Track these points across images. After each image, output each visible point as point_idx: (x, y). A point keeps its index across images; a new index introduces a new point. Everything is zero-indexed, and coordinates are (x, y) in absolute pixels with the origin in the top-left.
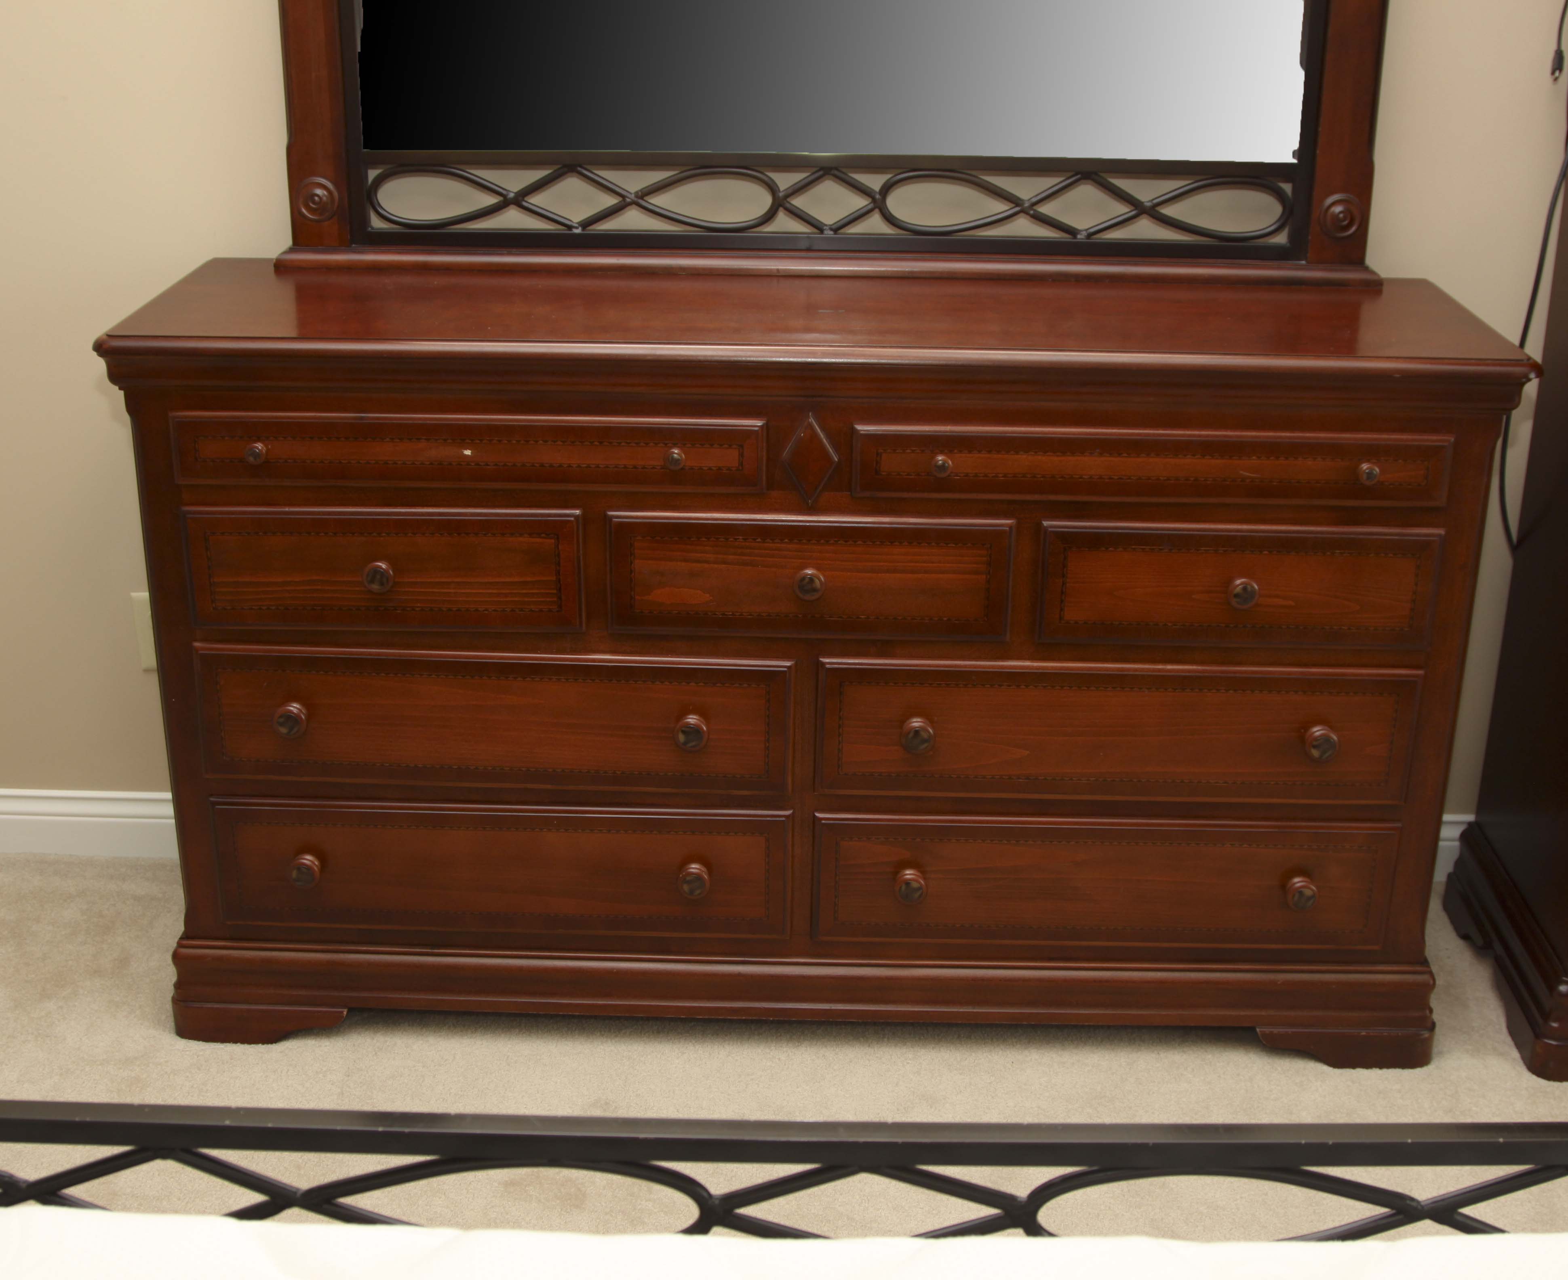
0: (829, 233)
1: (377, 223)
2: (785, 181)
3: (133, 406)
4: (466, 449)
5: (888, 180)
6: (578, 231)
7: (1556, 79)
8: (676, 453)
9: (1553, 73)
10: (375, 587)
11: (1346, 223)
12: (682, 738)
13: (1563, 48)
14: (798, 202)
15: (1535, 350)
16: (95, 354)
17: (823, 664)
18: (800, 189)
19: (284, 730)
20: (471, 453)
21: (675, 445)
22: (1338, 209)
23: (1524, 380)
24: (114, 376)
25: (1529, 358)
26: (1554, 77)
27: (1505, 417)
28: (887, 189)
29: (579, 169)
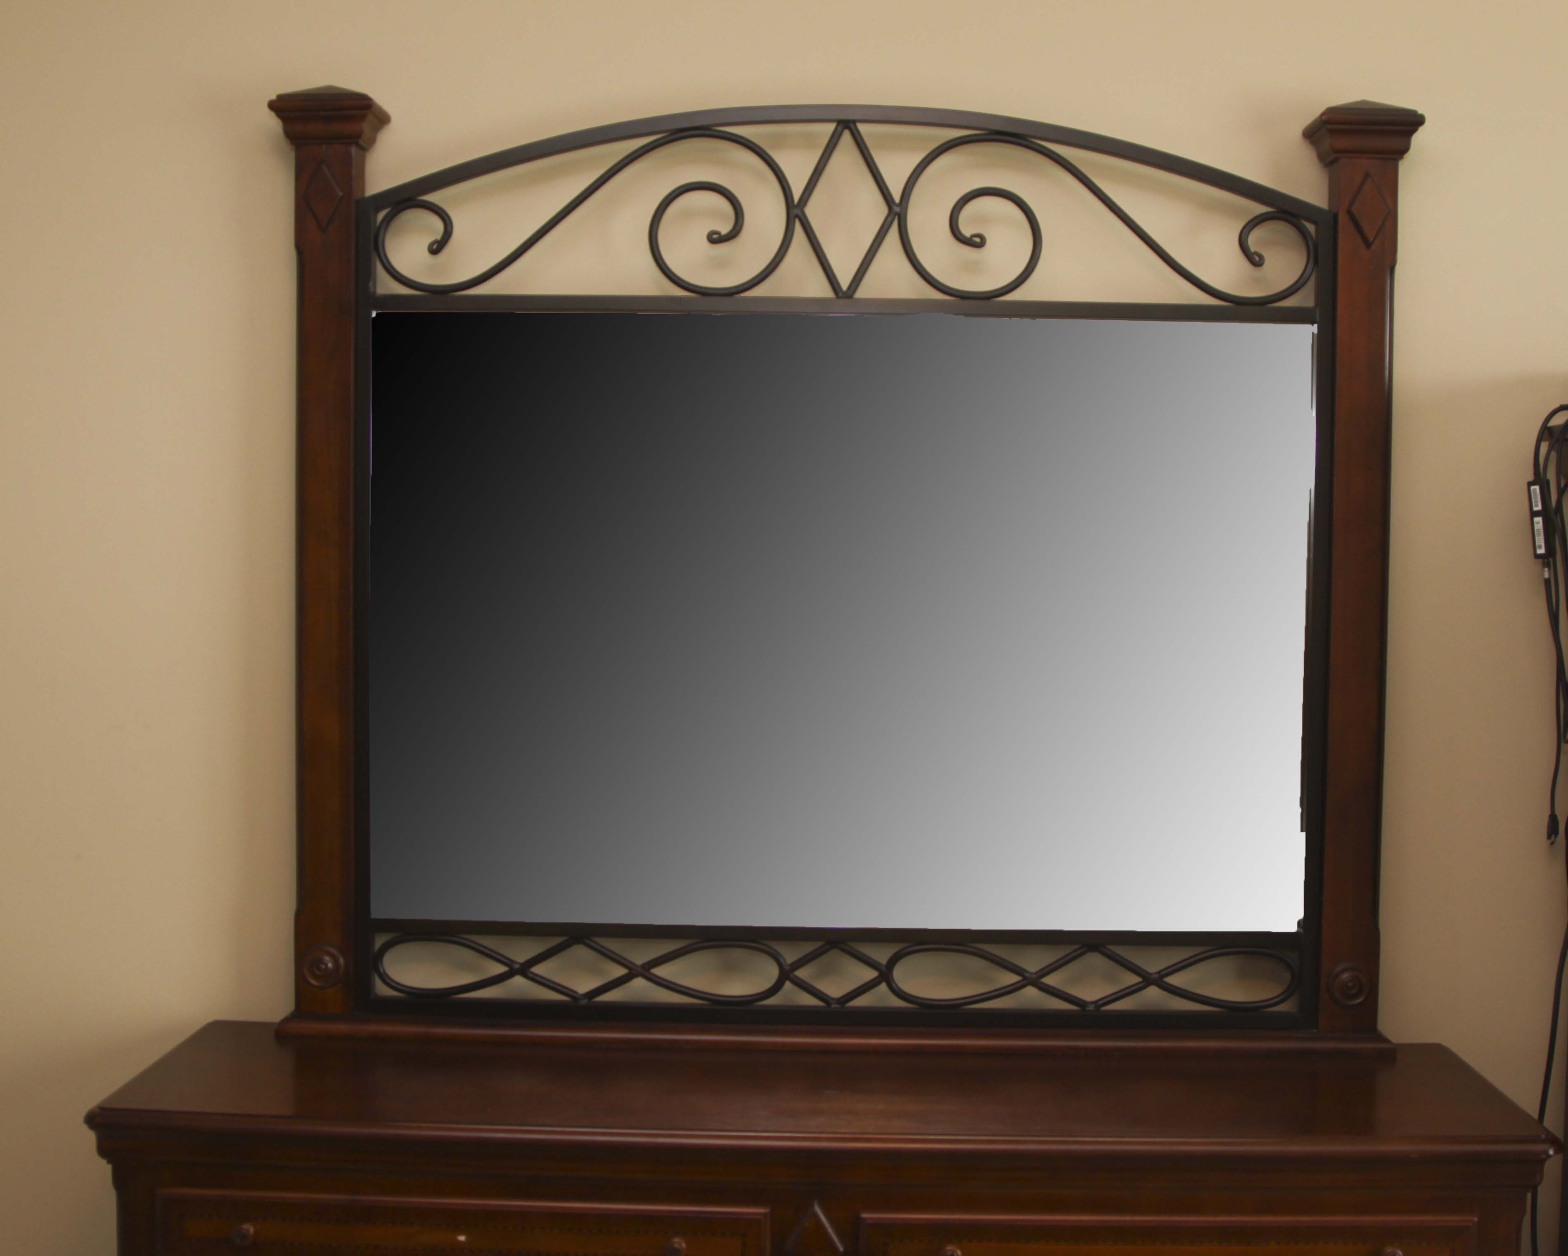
0: (834, 1005)
1: (382, 989)
2: (791, 953)
3: (120, 1181)
4: (460, 1234)
5: (897, 953)
6: (585, 1002)
7: (1552, 844)
8: (677, 1242)
9: (1549, 837)
11: (1354, 991)
13: (1557, 812)
14: (802, 974)
15: (1553, 1122)
16: (85, 1124)
18: (803, 962)
20: (466, 1238)
21: (676, 1235)
22: (1345, 976)
23: (1544, 1156)
24: (104, 1150)
25: (1548, 1132)
26: (1550, 841)
27: (1529, 1195)
28: (894, 960)
29: (586, 940)
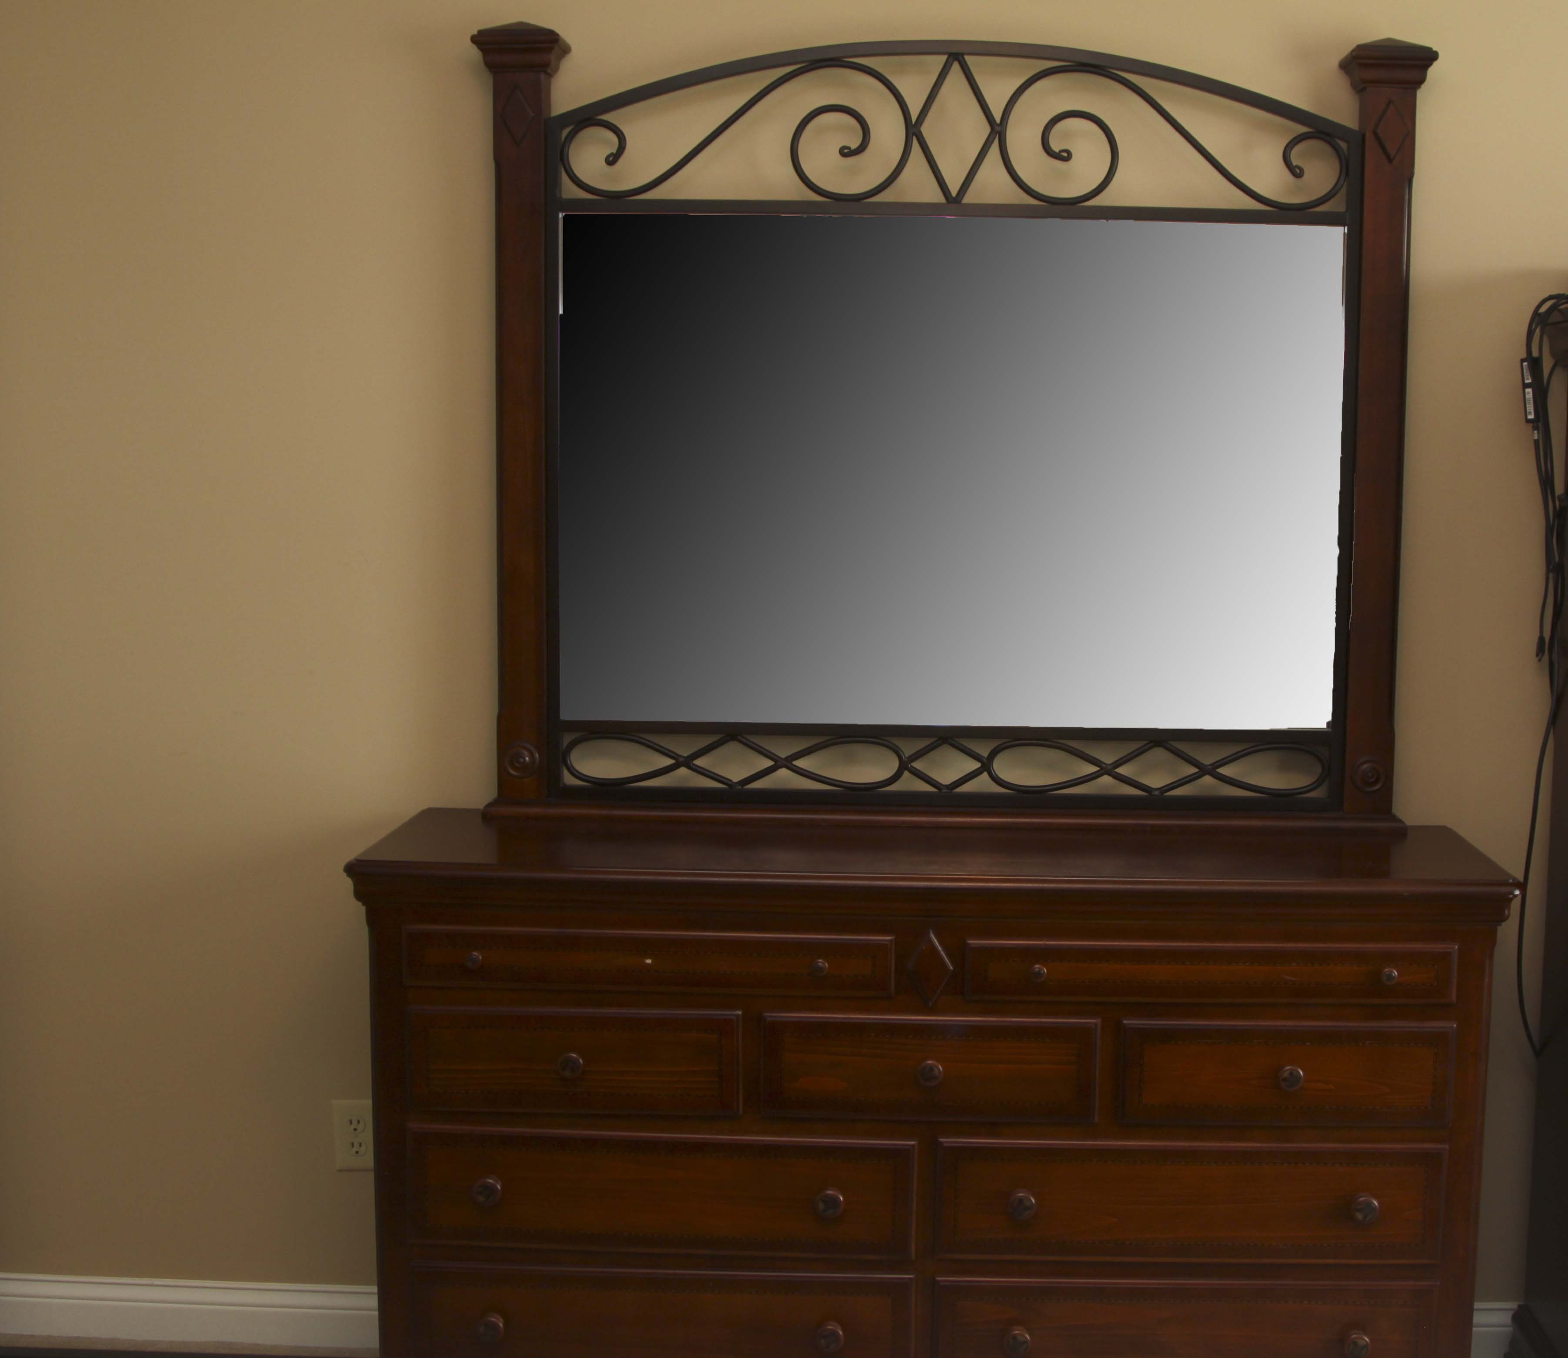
0: (945, 790)
1: (569, 780)
2: (908, 748)
3: (373, 919)
4: (647, 959)
5: (995, 748)
6: (739, 789)
8: (820, 962)
9: (1537, 655)
10: (567, 1074)
11: (1373, 780)
12: (821, 1206)
14: (917, 765)
16: (345, 874)
17: (941, 1143)
18: (919, 755)
19: (481, 1199)
20: (652, 962)
21: (820, 957)
22: (1366, 767)
24: (359, 895)
26: (1538, 658)
28: (993, 754)
29: (739, 737)
